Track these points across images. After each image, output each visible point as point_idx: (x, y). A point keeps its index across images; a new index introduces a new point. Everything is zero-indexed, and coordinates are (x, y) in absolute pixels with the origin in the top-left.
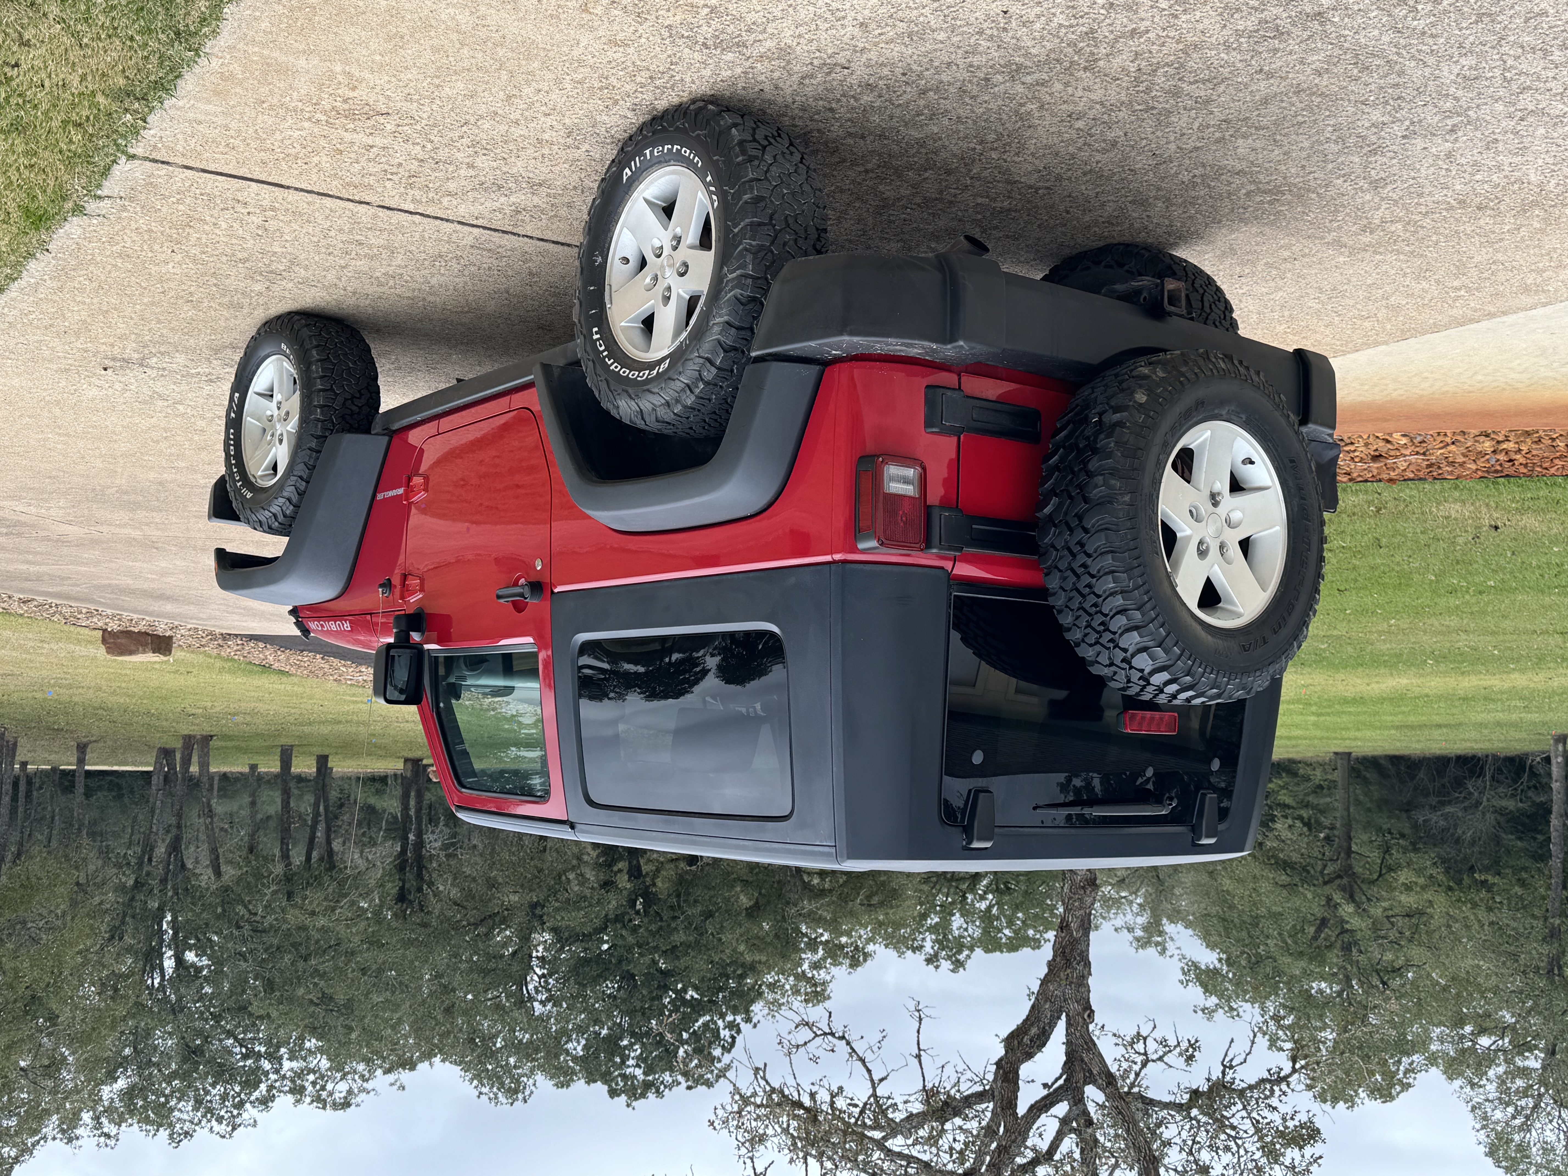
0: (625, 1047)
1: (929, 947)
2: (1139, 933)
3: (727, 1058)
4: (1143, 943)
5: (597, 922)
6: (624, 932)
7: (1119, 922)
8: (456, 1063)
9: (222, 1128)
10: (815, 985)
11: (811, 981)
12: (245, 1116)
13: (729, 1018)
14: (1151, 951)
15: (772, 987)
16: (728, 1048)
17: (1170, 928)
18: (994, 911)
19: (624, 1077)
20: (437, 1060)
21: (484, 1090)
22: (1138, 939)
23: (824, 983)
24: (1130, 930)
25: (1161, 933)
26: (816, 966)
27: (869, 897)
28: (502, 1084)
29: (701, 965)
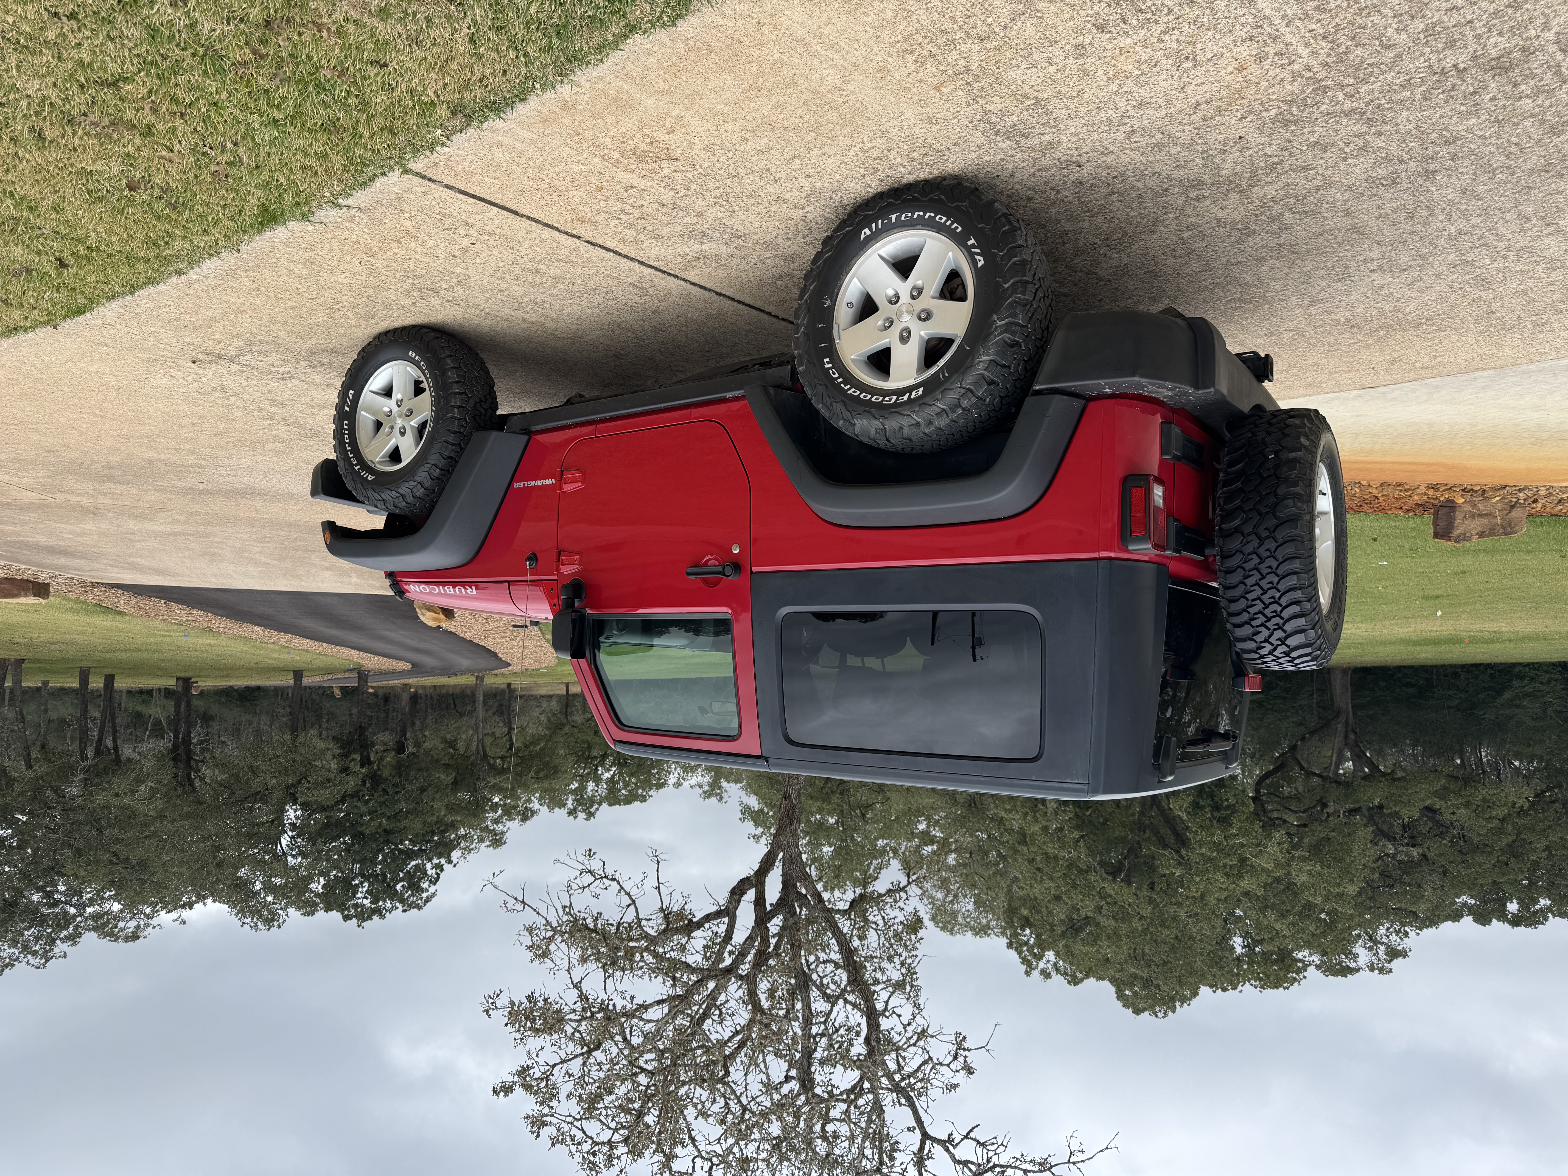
0: (357, 885)
1: (570, 803)
2: (706, 788)
3: (432, 889)
4: (708, 795)
5: (339, 797)
6: (359, 804)
7: (693, 781)
8: (224, 902)
9: (37, 961)
10: (496, 835)
11: (494, 833)
12: (56, 950)
13: (435, 861)
14: (714, 800)
15: (464, 837)
16: (435, 881)
17: (724, 784)
18: (616, 778)
19: (356, 906)
20: (209, 901)
21: (246, 921)
22: (705, 792)
23: (502, 833)
24: (701, 786)
25: (720, 788)
26: (496, 821)
27: (537, 773)
28: (261, 916)
29: (417, 825)
